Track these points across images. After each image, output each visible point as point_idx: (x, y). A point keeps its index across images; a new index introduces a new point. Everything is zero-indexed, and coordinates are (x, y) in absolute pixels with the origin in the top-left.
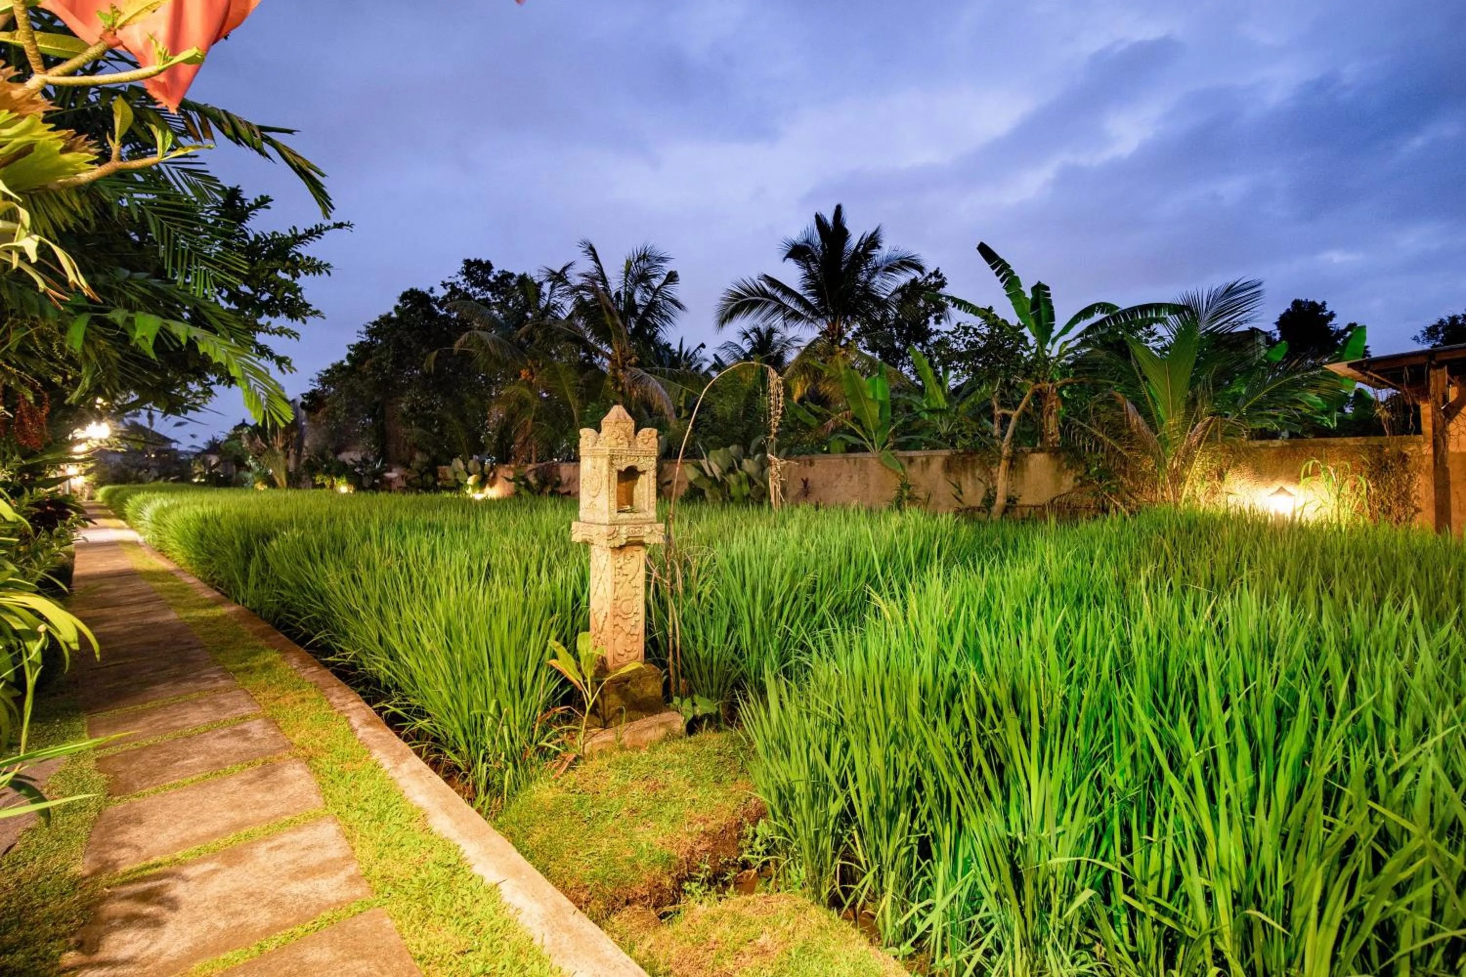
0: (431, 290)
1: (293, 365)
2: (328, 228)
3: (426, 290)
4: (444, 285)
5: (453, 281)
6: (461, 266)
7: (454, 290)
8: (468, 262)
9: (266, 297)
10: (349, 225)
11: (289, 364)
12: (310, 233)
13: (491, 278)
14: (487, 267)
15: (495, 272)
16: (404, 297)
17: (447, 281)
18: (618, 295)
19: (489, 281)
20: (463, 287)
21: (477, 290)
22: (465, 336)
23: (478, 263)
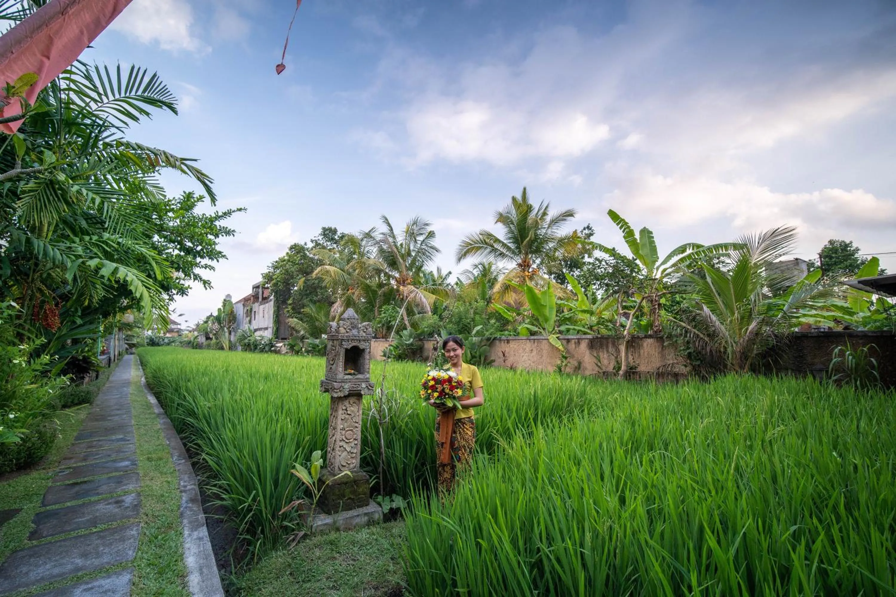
0: (306, 244)
1: (212, 285)
2: (234, 211)
3: (302, 243)
4: (312, 241)
5: (316, 239)
6: (320, 231)
7: (317, 244)
8: (324, 229)
9: (199, 248)
10: (245, 209)
11: (209, 284)
12: (225, 214)
13: (336, 237)
14: (335, 231)
15: (338, 233)
16: (291, 248)
17: (314, 239)
18: (401, 245)
19: (335, 239)
20: (321, 242)
21: (329, 243)
22: (319, 269)
23: (330, 229)
